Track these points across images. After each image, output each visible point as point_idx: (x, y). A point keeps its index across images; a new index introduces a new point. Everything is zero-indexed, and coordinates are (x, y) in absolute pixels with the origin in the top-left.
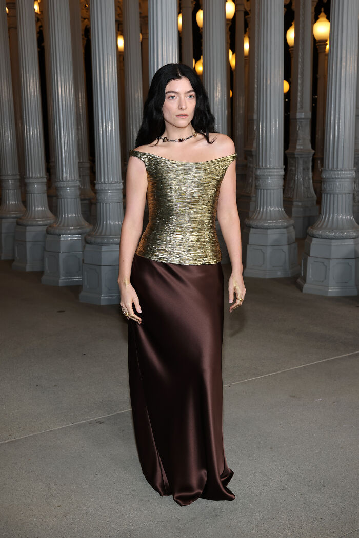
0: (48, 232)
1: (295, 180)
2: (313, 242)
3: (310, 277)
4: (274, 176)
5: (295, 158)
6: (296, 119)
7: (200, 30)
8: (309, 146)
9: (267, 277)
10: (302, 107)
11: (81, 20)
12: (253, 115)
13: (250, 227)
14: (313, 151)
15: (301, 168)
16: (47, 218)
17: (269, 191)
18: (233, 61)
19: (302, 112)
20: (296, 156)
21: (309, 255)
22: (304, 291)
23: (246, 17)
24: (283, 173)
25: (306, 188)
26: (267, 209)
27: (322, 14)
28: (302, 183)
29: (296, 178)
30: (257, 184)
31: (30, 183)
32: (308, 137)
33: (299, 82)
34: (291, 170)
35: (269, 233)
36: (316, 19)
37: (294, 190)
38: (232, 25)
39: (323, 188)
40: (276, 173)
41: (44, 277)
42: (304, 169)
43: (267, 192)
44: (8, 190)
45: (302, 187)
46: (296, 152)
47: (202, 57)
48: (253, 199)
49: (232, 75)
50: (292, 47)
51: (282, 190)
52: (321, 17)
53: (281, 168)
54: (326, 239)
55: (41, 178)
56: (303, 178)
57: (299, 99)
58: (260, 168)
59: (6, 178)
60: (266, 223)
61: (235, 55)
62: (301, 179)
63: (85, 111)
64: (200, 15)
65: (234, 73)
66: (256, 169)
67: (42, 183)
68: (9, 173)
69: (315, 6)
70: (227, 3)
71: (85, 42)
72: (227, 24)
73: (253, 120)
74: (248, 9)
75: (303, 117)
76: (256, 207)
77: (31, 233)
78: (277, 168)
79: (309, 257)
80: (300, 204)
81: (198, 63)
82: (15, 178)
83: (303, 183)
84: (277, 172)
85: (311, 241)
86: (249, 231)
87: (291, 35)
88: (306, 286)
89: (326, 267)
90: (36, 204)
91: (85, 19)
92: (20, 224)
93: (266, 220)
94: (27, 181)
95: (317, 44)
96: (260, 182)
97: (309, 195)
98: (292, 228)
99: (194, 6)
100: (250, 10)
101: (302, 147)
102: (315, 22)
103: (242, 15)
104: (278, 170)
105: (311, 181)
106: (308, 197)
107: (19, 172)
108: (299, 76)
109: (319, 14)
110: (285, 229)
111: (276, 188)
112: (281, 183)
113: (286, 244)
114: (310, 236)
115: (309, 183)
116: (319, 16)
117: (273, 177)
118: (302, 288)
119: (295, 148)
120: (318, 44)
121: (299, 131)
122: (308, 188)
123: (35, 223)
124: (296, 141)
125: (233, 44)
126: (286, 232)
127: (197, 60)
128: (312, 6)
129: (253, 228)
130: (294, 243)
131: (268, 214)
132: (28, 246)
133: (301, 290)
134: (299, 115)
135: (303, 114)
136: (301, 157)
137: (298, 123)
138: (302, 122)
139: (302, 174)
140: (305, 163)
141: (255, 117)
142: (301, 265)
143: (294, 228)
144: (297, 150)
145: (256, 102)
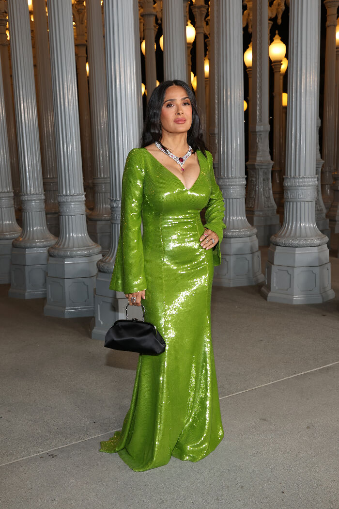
0: (14, 246)
1: (255, 191)
2: (277, 251)
3: (275, 285)
4: (236, 185)
5: (256, 169)
6: (255, 132)
8: (269, 157)
10: (261, 120)
12: (214, 130)
14: (273, 163)
15: (262, 179)
16: (15, 231)
17: (231, 201)
18: (194, 83)
20: (256, 167)
21: (273, 264)
22: (269, 299)
23: (206, 40)
24: (244, 182)
25: (267, 198)
26: (230, 218)
27: (277, 36)
28: (262, 193)
29: (257, 189)
32: (268, 150)
33: (258, 96)
34: (252, 180)
35: (232, 242)
36: (271, 41)
37: (255, 200)
38: (193, 48)
39: (285, 197)
40: (238, 183)
41: (11, 290)
42: (264, 180)
43: (229, 202)
45: (263, 197)
46: (256, 164)
50: (250, 68)
51: (244, 199)
52: (276, 39)
53: (243, 178)
54: (290, 247)
55: (8, 192)
56: (264, 188)
57: (258, 113)
58: (222, 179)
60: (230, 232)
61: (196, 77)
62: (262, 189)
66: (219, 179)
67: (9, 197)
69: (270, 28)
70: (187, 27)
72: (188, 48)
73: (215, 134)
74: (207, 33)
75: (262, 130)
78: (239, 178)
79: (273, 266)
83: (264, 193)
85: (275, 249)
87: (249, 57)
88: (270, 295)
89: (290, 275)
90: (4, 219)
93: (229, 229)
95: (272, 64)
97: (269, 205)
98: (255, 237)
99: (157, 30)
100: (209, 34)
101: (261, 159)
102: (271, 44)
104: (240, 180)
105: (271, 192)
106: (269, 207)
108: (258, 90)
110: (248, 238)
111: (238, 197)
112: (243, 192)
113: (250, 252)
114: (273, 244)
115: (269, 193)
116: (274, 38)
117: (235, 187)
118: (267, 296)
119: (255, 159)
120: (274, 64)
121: (259, 144)
122: (269, 198)
124: (256, 152)
125: (194, 67)
126: (249, 241)
128: (268, 28)
130: (257, 251)
131: (232, 224)
133: (266, 299)
134: (258, 128)
135: (262, 126)
136: (261, 169)
137: (258, 135)
138: (261, 134)
139: (262, 185)
140: (266, 173)
141: (216, 131)
142: (265, 275)
143: (257, 236)
144: (256, 162)
145: (217, 117)
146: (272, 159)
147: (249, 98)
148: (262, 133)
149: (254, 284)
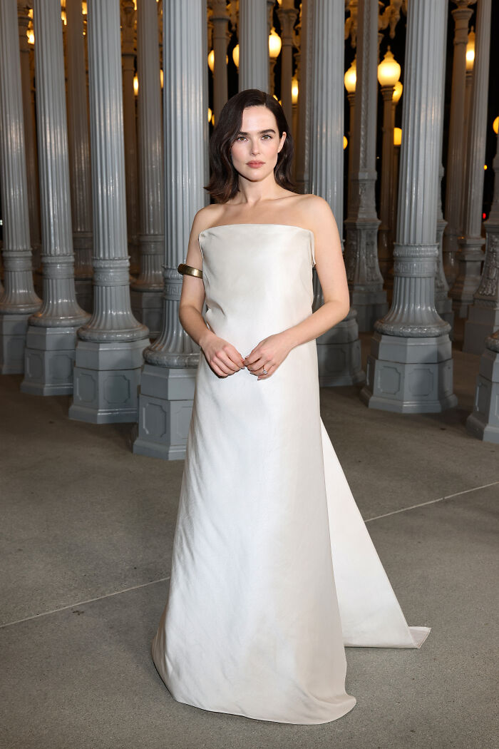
0: (30, 323)
1: (356, 258)
2: (382, 341)
3: (379, 387)
5: (356, 229)
6: (358, 180)
8: (375, 215)
10: (365, 165)
12: (303, 175)
14: (379, 222)
15: (365, 243)
16: (32, 303)
19: (366, 171)
20: (358, 227)
21: (377, 358)
22: (371, 405)
23: (295, 55)
25: (370, 268)
27: (389, 53)
28: (365, 261)
29: (358, 256)
31: (9, 257)
32: (374, 205)
33: (362, 133)
34: (352, 244)
37: (354, 271)
39: (395, 270)
41: (24, 383)
42: (367, 244)
45: (365, 267)
46: (358, 222)
50: (353, 94)
54: (400, 336)
55: (24, 251)
56: (367, 255)
57: (361, 155)
62: (364, 257)
67: (25, 257)
69: (380, 43)
70: (270, 37)
72: (271, 64)
73: (303, 181)
75: (366, 178)
77: (10, 324)
79: (377, 361)
80: (362, 289)
83: (367, 262)
85: (380, 339)
87: (351, 78)
88: (372, 399)
89: (400, 374)
90: (17, 286)
94: (5, 254)
95: (382, 90)
97: (374, 278)
98: (354, 322)
100: (300, 47)
101: (365, 217)
102: (380, 63)
103: (289, 52)
105: (377, 260)
106: (373, 280)
108: (362, 126)
113: (347, 341)
114: (378, 332)
115: (374, 262)
116: (385, 56)
118: (368, 401)
119: (356, 216)
120: (384, 89)
121: (362, 196)
122: (373, 268)
123: (14, 310)
124: (358, 207)
125: (279, 89)
126: (346, 326)
130: (356, 340)
132: (6, 340)
133: (367, 404)
134: (361, 176)
135: (367, 174)
136: (364, 229)
137: (361, 185)
138: (365, 184)
139: (365, 251)
140: (369, 236)
141: (306, 177)
142: (365, 371)
143: (357, 321)
144: (358, 220)
145: (307, 158)
146: (379, 217)
147: (349, 133)
148: (366, 182)
149: (351, 383)
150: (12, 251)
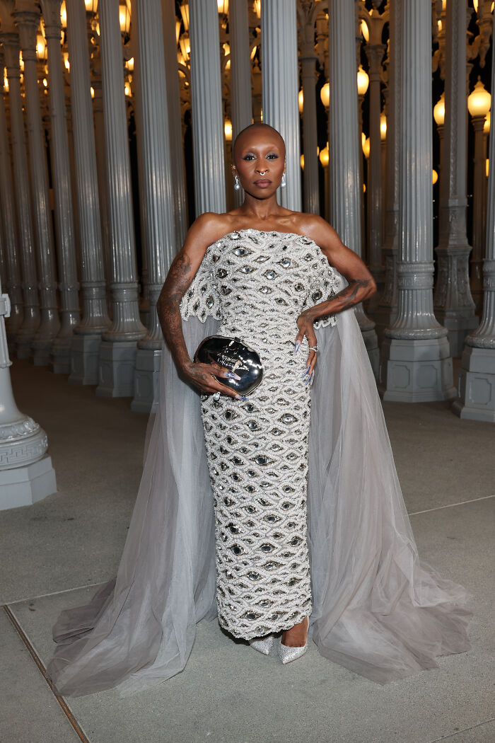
0: (139, 347)
1: (447, 285)
2: (473, 354)
3: (470, 398)
4: (422, 272)
5: (448, 256)
6: (448, 208)
7: (325, 109)
8: (466, 241)
9: (414, 401)
10: (455, 192)
11: (180, 103)
12: (393, 206)
13: (390, 338)
14: (470, 248)
15: (456, 269)
16: (138, 331)
17: (414, 292)
18: (367, 148)
19: (456, 199)
20: (449, 254)
21: (468, 371)
22: (462, 416)
23: (383, 91)
24: (432, 269)
25: (462, 294)
26: (412, 314)
27: (479, 83)
28: (456, 288)
29: (449, 282)
30: (400, 284)
31: (118, 289)
32: (464, 231)
33: (452, 161)
34: (443, 271)
35: (415, 345)
36: (471, 89)
37: (446, 297)
38: (365, 100)
39: (485, 285)
40: (423, 270)
41: (134, 402)
42: (458, 270)
43: (412, 294)
44: (92, 299)
45: (457, 292)
46: (449, 248)
47: (328, 143)
48: (394, 310)
49: (365, 164)
50: (441, 126)
51: (431, 290)
52: (478, 87)
53: (430, 263)
54: (490, 348)
55: (131, 282)
56: (459, 281)
57: (451, 183)
58: (403, 264)
59: (89, 286)
60: (412, 333)
61: (369, 139)
62: (456, 283)
63: (184, 206)
64: (326, 92)
65: (368, 162)
66: (398, 264)
67: (132, 288)
68: (93, 279)
69: (469, 73)
70: (359, 74)
71: (185, 129)
72: (359, 101)
73: (393, 211)
74: (385, 81)
75: (457, 205)
76: (398, 313)
77: (119, 350)
78: (426, 263)
79: (468, 373)
80: (454, 314)
81: (322, 151)
82: (100, 285)
83: (458, 288)
84: (425, 268)
85: (471, 352)
86: (390, 343)
87: (440, 111)
88: (464, 410)
89: (491, 385)
90: (125, 315)
91: (185, 102)
92: (106, 340)
93: (411, 329)
94: (113, 286)
95: (472, 121)
96: (404, 281)
97: (465, 303)
98: (445, 339)
99: (318, 79)
100: (387, 82)
101: (456, 243)
102: (470, 94)
103: (377, 87)
104: (426, 266)
105: (469, 286)
106: (464, 306)
107: (105, 278)
108: (452, 154)
109: (475, 83)
110: (437, 340)
111: (423, 288)
112: (431, 281)
113: (438, 358)
114: (469, 346)
115: (466, 287)
116: (475, 86)
117: (420, 274)
118: (460, 412)
119: (447, 243)
120: (475, 120)
121: (452, 223)
122: (465, 294)
123: (123, 338)
124: (449, 234)
125: (367, 126)
126: (437, 344)
127: (322, 147)
128: (467, 72)
129: (395, 339)
130: (448, 358)
131: (415, 320)
132: (116, 366)
133: (459, 416)
134: (452, 203)
135: (457, 200)
136: (455, 256)
137: (451, 212)
138: (455, 211)
139: (456, 277)
140: (460, 262)
141: (396, 207)
142: (457, 389)
143: (448, 339)
144: (449, 247)
145: (396, 189)
146: (470, 243)
147: (440, 166)
148: (457, 209)
149: (443, 399)
150: (120, 283)
